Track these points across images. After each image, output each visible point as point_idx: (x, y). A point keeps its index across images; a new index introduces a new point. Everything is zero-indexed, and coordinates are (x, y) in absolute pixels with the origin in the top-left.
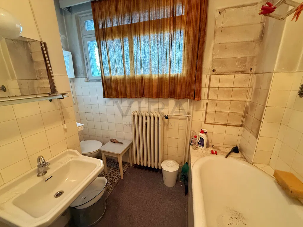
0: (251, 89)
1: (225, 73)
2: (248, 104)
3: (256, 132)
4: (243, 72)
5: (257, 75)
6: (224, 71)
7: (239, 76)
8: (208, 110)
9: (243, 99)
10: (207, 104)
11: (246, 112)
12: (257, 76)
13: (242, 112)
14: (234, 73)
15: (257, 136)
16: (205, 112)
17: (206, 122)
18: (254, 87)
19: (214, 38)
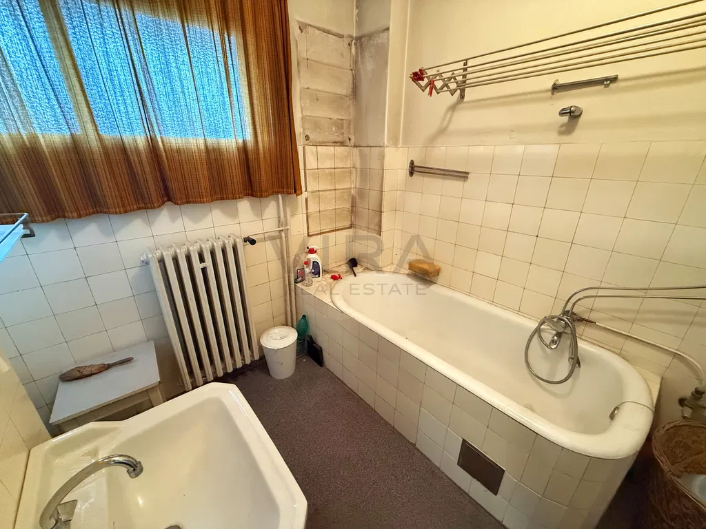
0: (354, 170)
1: (323, 144)
2: (353, 192)
3: (377, 228)
4: (342, 144)
5: (358, 148)
6: (321, 140)
7: (340, 149)
8: (310, 211)
9: (347, 186)
10: (306, 200)
11: (353, 205)
12: (360, 151)
13: (348, 206)
14: (333, 144)
15: (380, 233)
16: (305, 215)
17: (310, 234)
18: (358, 166)
19: (299, 77)
